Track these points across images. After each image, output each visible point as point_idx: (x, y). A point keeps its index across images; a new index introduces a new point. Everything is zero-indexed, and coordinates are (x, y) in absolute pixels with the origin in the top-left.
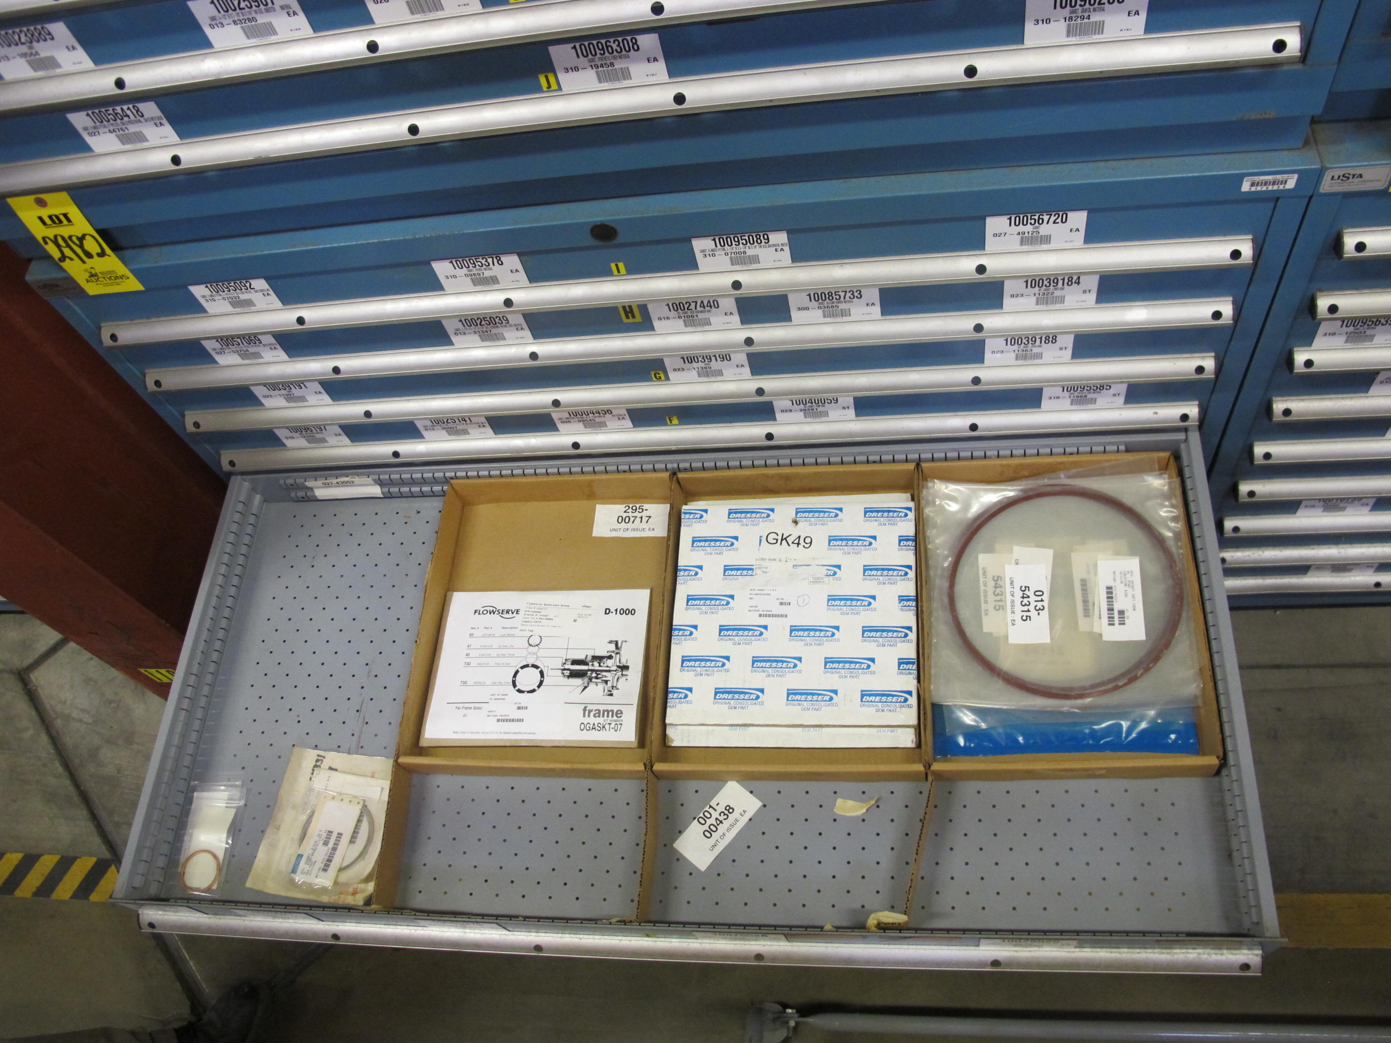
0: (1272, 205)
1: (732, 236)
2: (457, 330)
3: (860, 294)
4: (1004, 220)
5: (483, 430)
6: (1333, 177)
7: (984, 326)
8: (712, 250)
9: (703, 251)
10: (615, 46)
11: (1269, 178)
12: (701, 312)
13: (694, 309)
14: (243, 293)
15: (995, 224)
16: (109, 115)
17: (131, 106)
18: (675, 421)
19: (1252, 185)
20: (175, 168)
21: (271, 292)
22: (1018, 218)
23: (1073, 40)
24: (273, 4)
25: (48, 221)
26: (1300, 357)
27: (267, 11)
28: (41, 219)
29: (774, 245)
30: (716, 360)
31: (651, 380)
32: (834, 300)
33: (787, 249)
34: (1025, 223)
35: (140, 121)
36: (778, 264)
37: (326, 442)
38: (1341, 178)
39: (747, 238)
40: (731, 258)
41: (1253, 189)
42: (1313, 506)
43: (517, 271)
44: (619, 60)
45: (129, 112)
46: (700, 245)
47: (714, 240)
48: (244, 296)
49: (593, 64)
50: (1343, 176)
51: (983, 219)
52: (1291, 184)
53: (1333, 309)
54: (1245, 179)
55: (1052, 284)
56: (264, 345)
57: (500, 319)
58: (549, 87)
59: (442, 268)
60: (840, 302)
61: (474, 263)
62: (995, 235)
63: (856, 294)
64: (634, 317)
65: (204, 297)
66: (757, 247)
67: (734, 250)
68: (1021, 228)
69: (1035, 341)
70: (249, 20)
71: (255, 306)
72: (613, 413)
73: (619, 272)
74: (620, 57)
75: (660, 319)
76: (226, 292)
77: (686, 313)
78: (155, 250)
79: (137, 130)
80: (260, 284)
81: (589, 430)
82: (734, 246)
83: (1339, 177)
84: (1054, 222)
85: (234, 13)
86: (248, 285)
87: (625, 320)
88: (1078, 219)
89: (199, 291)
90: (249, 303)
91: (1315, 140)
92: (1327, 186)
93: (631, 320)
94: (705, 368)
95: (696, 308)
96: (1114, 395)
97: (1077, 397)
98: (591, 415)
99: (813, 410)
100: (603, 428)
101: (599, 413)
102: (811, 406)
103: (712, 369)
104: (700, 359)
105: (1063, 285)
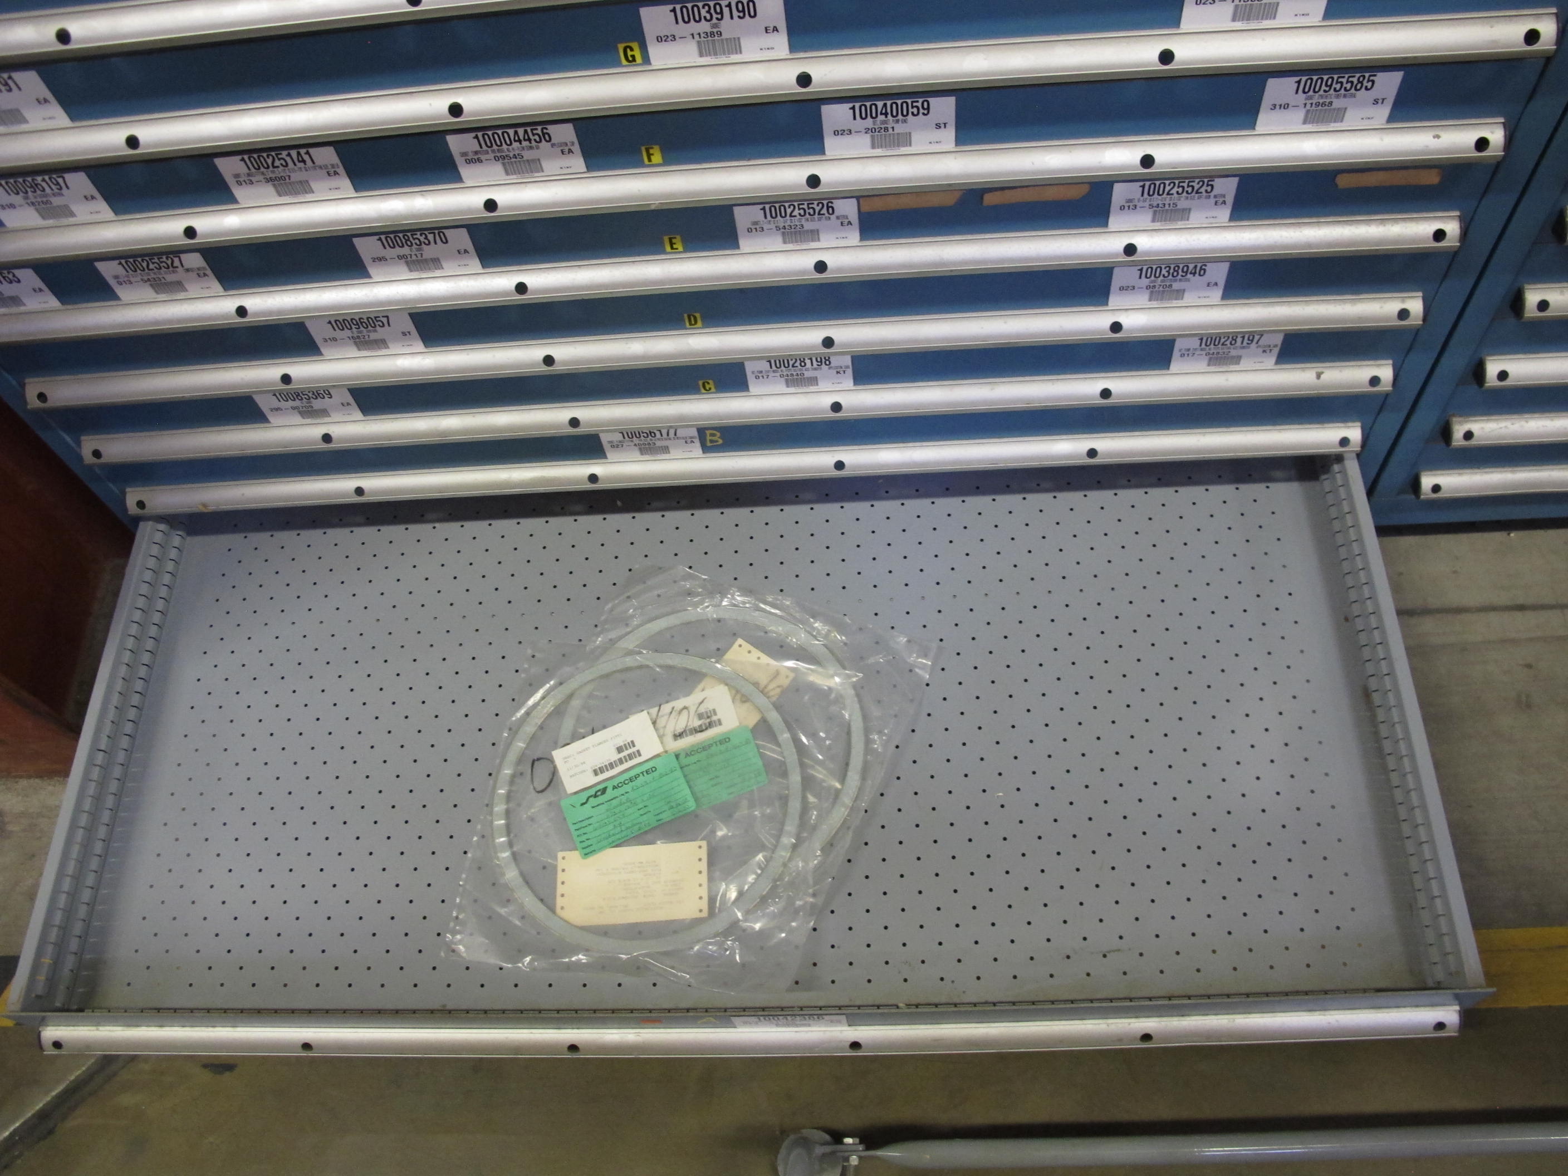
5: (335, 182)
18: (657, 158)
30: (732, 18)
31: (619, 64)
37: (72, 214)
72: (553, 141)
81: (513, 178)
94: (712, 34)
96: (1376, 102)
97: (1318, 104)
98: (516, 145)
99: (886, 129)
100: (536, 175)
101: (529, 140)
102: (883, 122)
103: (724, 36)
104: (703, 12)
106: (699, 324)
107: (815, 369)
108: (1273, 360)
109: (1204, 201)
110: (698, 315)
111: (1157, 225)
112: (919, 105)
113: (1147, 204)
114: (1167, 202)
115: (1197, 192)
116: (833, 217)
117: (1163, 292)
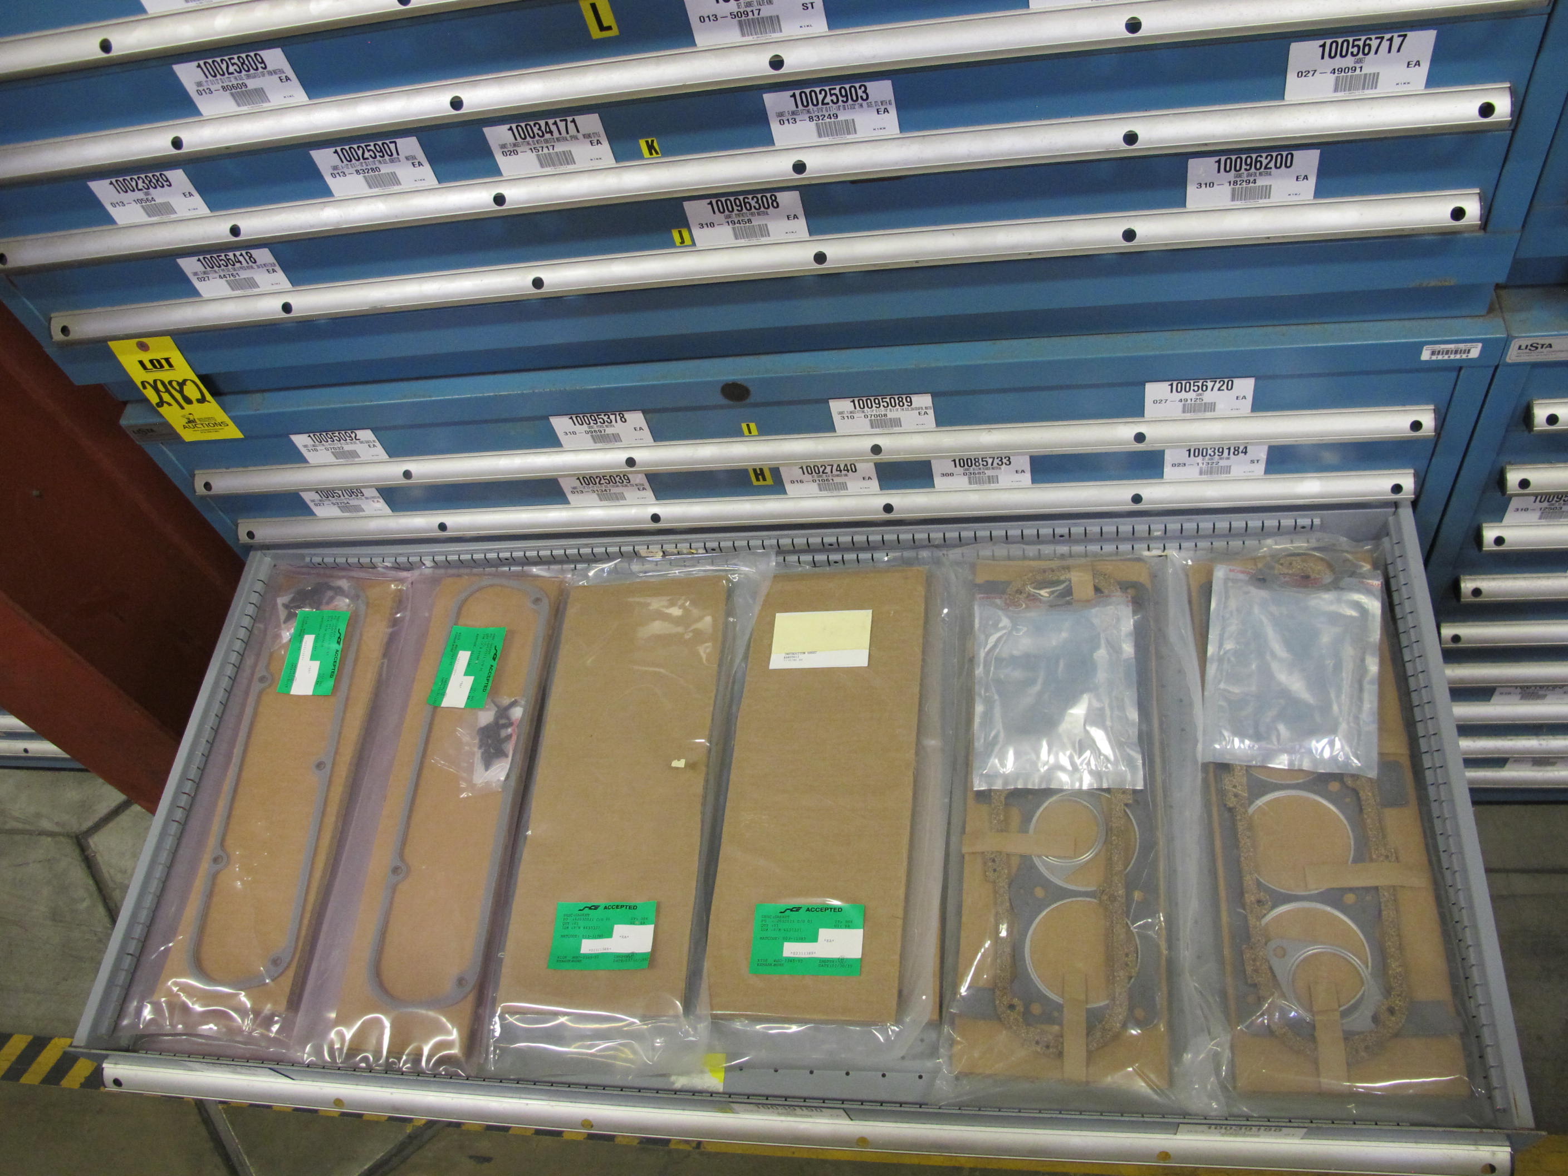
0: (1454, 374)
1: (872, 399)
2: (574, 488)
3: (1009, 460)
4: (1165, 386)
6: (1520, 347)
7: (1143, 496)
8: (851, 412)
9: (841, 413)
10: (753, 203)
11: (1452, 346)
12: (838, 476)
13: (829, 473)
14: (347, 444)
15: (1155, 391)
16: (221, 260)
17: (244, 253)
19: (1433, 353)
20: (285, 315)
21: (377, 444)
22: (1179, 385)
23: (1238, 204)
24: (398, 154)
25: (149, 366)
26: (1490, 534)
27: (392, 161)
28: (141, 363)
29: (916, 409)
32: (981, 466)
33: (931, 412)
34: (1187, 390)
35: (252, 267)
36: (921, 428)
38: (1529, 347)
39: (888, 400)
40: (871, 420)
41: (1434, 358)
42: (1510, 693)
43: (641, 429)
44: (757, 217)
45: (241, 259)
46: (837, 406)
47: (853, 401)
48: (348, 447)
49: (730, 220)
50: (1531, 345)
51: (1143, 384)
52: (1475, 352)
53: (1524, 484)
54: (1425, 348)
55: (1217, 453)
56: (367, 498)
57: (621, 478)
58: (683, 242)
59: (560, 424)
60: (987, 469)
61: (596, 420)
62: (1155, 402)
63: (1004, 461)
64: (764, 479)
65: (305, 446)
66: (899, 410)
67: (875, 413)
68: (1183, 395)
70: (372, 169)
71: (359, 457)
73: (750, 432)
74: (759, 214)
75: (792, 482)
76: (330, 442)
77: (821, 476)
78: (258, 397)
79: (250, 276)
80: (366, 435)
82: (874, 408)
83: (1527, 346)
84: (1219, 389)
85: (357, 163)
86: (353, 435)
87: (755, 483)
88: (1245, 386)
89: (301, 441)
90: (354, 454)
91: (1501, 308)
92: (1513, 356)
95: (832, 472)
105: (1229, 454)
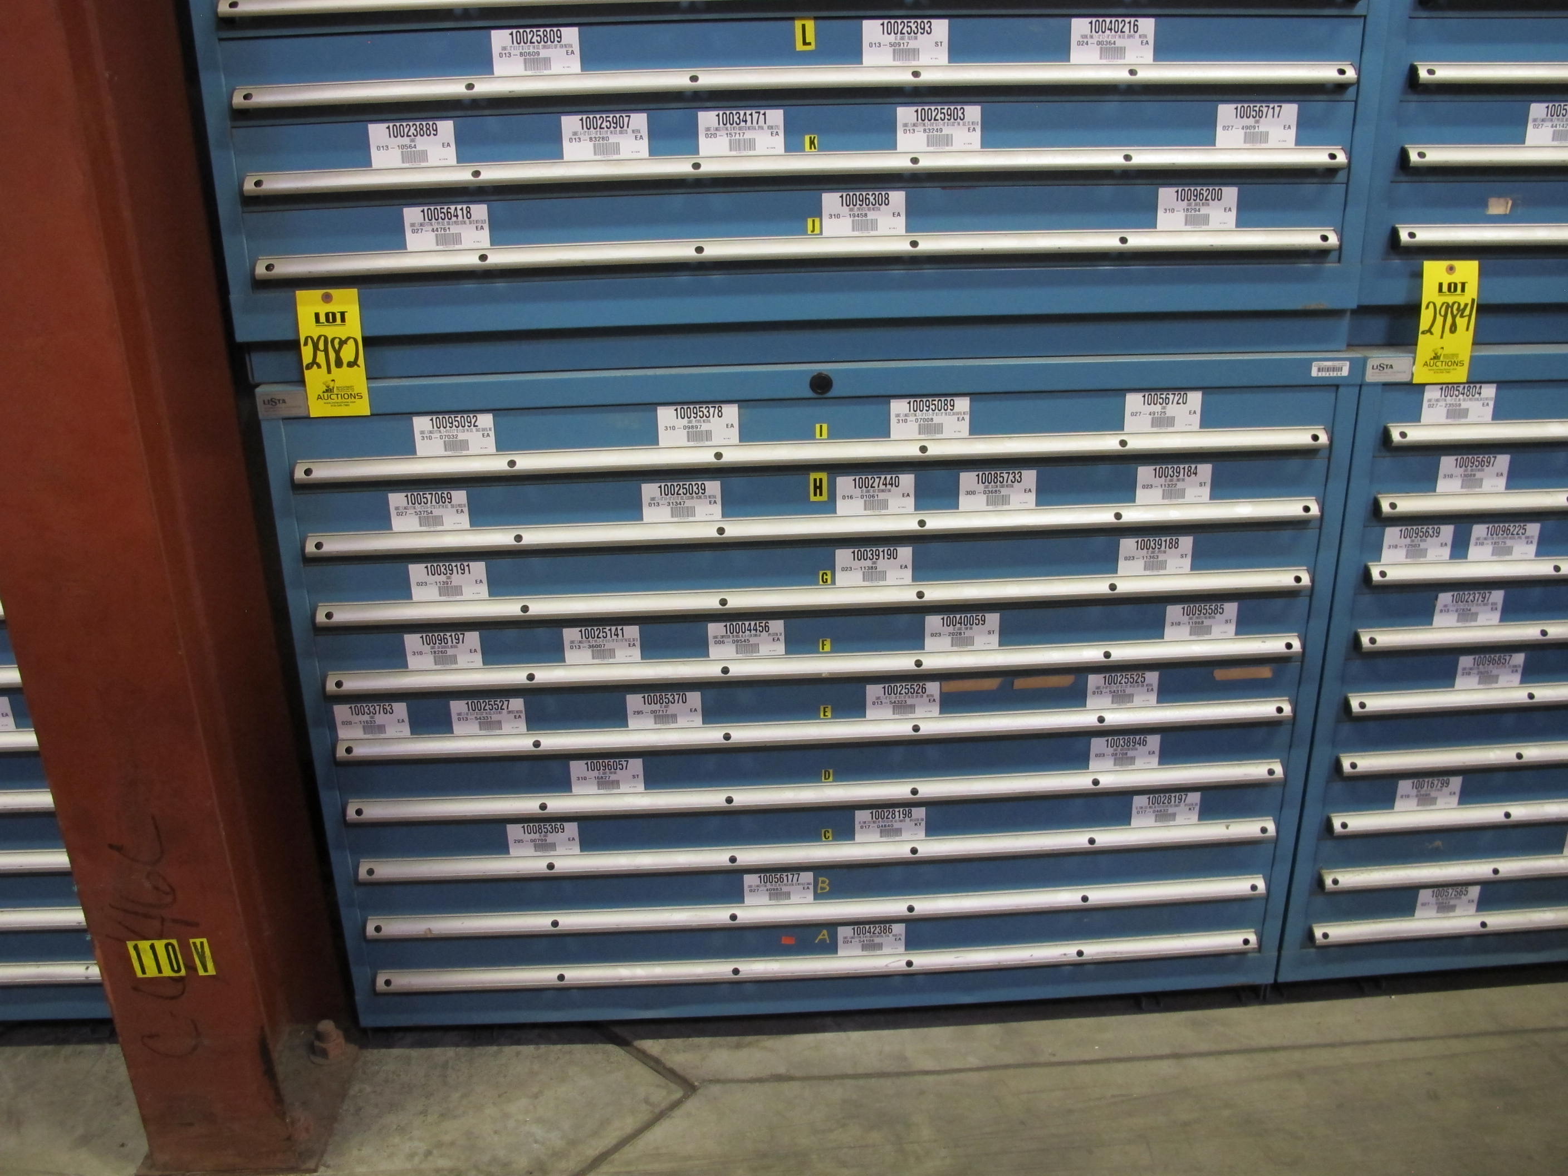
0: (1334, 393)
2: (653, 500)
3: (1020, 477)
4: (1139, 397)
5: (631, 652)
6: (1373, 366)
7: (1122, 515)
8: (905, 414)
9: (897, 414)
10: (871, 199)
11: (1330, 364)
12: (883, 491)
13: (876, 487)
14: (464, 430)
16: (441, 213)
18: (828, 646)
19: (1319, 370)
20: (479, 265)
21: (492, 432)
22: (1150, 397)
23: (1189, 228)
24: (628, 127)
25: (322, 319)
26: (1375, 570)
27: (621, 133)
28: (316, 315)
29: (958, 413)
30: (884, 559)
31: (818, 583)
32: (998, 483)
33: (967, 417)
34: (1155, 402)
35: (466, 222)
36: (957, 434)
37: (454, 662)
38: (1378, 369)
39: (937, 402)
40: (921, 422)
41: (1320, 374)
42: (1408, 796)
43: (732, 425)
44: (872, 212)
45: (461, 211)
46: (896, 407)
47: (910, 402)
48: (462, 433)
49: (852, 213)
50: (1380, 365)
51: (1124, 395)
52: (1346, 370)
53: (1393, 504)
54: (1313, 365)
55: (1175, 474)
56: (453, 507)
57: (698, 489)
58: (813, 231)
59: (665, 416)
60: (1002, 487)
61: (696, 413)
62: (1132, 414)
63: (1017, 477)
64: (821, 494)
65: (422, 432)
66: (943, 414)
67: (924, 417)
68: (1153, 408)
69: (1161, 545)
70: (603, 138)
71: (467, 449)
72: (770, 631)
73: (821, 435)
74: (873, 209)
75: (844, 498)
76: (448, 428)
77: (869, 491)
79: (458, 231)
80: (486, 420)
81: (743, 655)
82: (924, 411)
83: (1377, 367)
84: (1178, 403)
85: (594, 131)
86: (473, 421)
87: (813, 498)
88: (1195, 399)
89: (421, 424)
92: (1370, 376)
93: (818, 498)
94: (872, 567)
95: (878, 486)
96: (1227, 622)
97: (1196, 623)
98: (748, 632)
99: (960, 634)
100: (755, 655)
101: (756, 630)
102: (960, 629)
103: (878, 570)
104: (869, 555)
105: (1184, 475)
106: (831, 779)
107: (901, 821)
108: (1196, 817)
109: (1140, 688)
110: (831, 771)
111: (1115, 706)
112: (980, 618)
113: (1108, 690)
114: (1119, 689)
115: (1136, 682)
116: (925, 695)
117: (1122, 758)
